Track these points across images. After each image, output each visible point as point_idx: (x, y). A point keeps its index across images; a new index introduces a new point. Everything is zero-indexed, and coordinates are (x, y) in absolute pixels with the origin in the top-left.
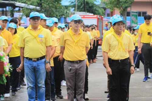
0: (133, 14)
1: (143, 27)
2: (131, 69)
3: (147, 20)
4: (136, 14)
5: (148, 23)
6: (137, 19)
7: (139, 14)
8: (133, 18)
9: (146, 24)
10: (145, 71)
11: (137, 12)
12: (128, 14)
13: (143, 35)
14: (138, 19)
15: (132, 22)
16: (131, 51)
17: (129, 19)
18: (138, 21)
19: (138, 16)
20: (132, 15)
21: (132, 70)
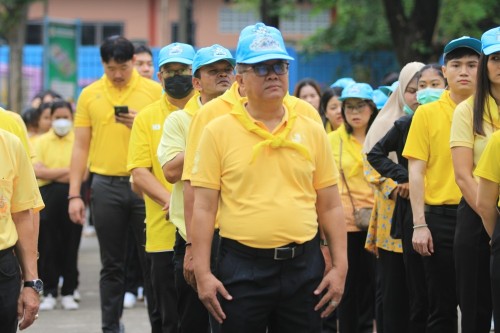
0: (53, 32)
1: (98, 97)
2: (20, 301)
3: (113, 63)
4: (69, 34)
5: (118, 75)
6: (74, 55)
7: (87, 35)
8: (58, 54)
9: (110, 84)
10: (103, 310)
11: (73, 27)
12: (34, 35)
13: (94, 134)
14: (81, 59)
15: (52, 71)
16: (27, 212)
17: (38, 59)
18: (81, 70)
19: (78, 41)
20: (53, 40)
21: (24, 305)
